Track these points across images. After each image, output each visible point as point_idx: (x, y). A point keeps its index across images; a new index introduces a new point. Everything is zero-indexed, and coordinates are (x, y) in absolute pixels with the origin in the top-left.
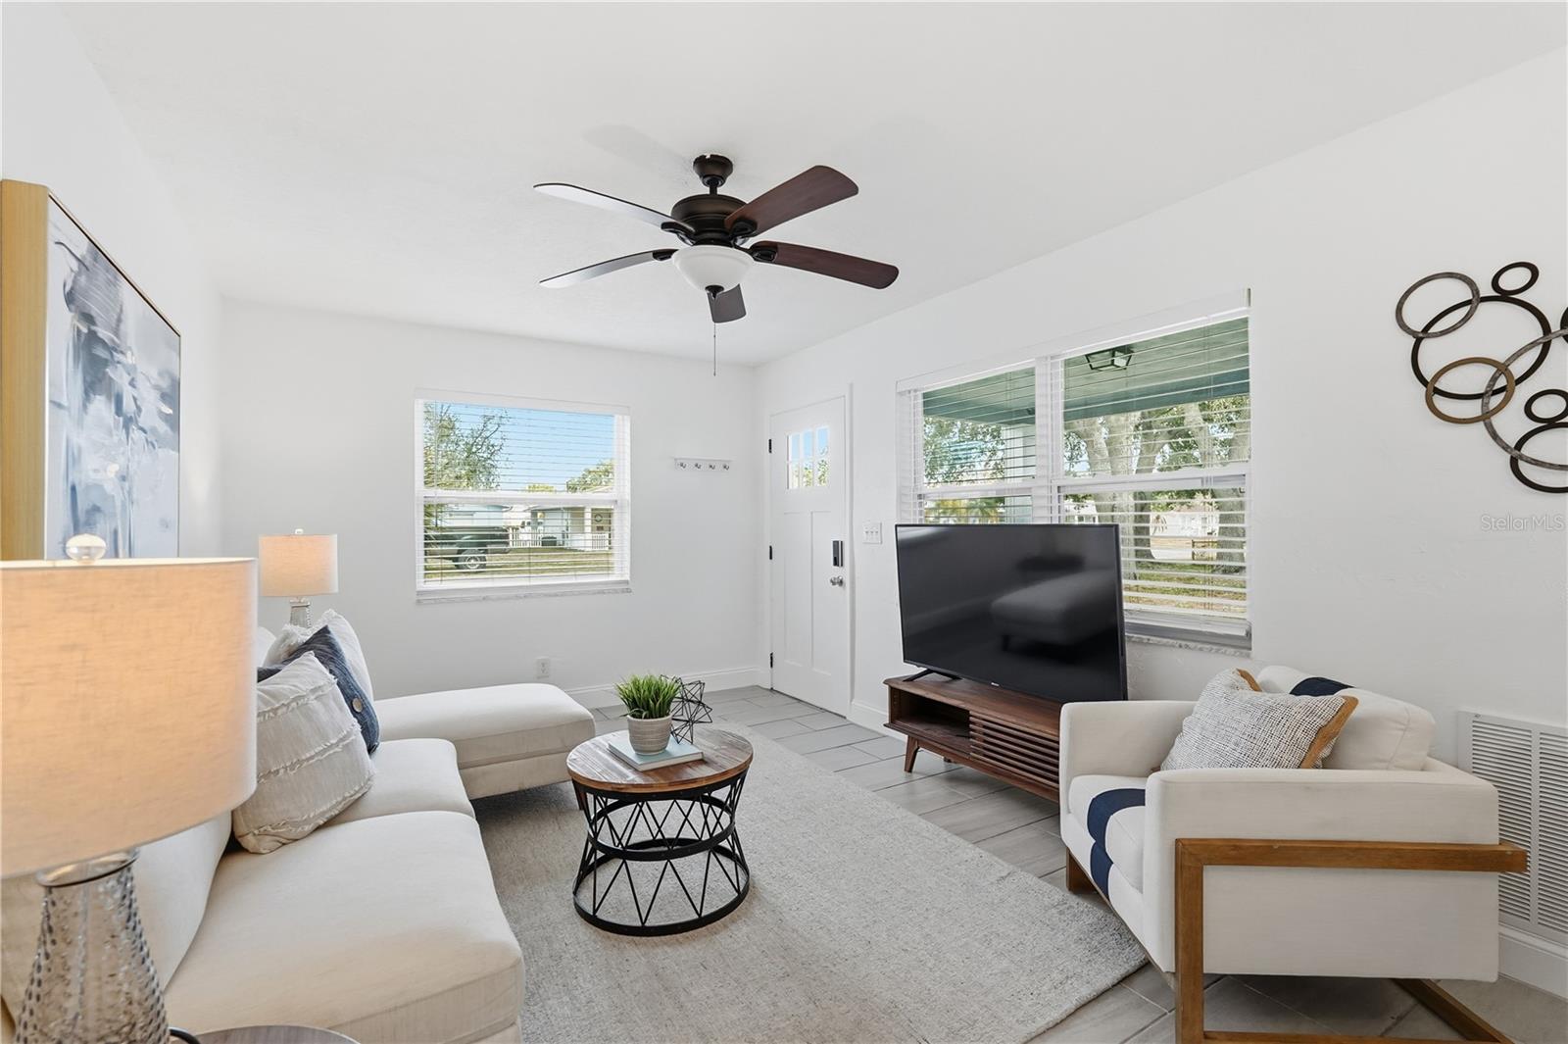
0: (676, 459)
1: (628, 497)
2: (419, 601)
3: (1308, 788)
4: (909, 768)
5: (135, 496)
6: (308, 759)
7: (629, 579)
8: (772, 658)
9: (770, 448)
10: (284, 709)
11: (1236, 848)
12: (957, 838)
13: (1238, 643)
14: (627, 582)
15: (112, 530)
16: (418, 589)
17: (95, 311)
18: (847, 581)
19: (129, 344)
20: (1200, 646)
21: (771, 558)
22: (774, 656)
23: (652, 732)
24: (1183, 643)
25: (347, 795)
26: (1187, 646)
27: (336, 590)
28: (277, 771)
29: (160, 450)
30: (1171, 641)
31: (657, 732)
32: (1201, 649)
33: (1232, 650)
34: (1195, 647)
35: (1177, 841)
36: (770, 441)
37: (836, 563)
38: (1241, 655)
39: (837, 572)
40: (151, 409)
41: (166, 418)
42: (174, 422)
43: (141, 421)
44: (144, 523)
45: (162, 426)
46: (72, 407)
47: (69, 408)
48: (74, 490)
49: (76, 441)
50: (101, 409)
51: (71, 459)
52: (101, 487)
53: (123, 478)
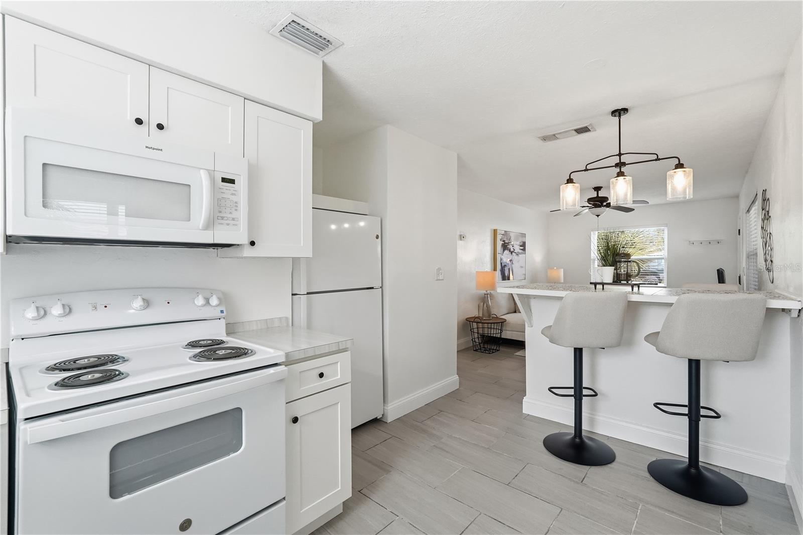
19: (512, 240)
29: (520, 255)
40: (517, 249)
41: (522, 249)
42: (524, 250)
43: (515, 251)
44: (516, 267)
45: (521, 251)
48: (501, 263)
49: (502, 257)
50: (506, 252)
51: (501, 259)
52: (506, 262)
53: (511, 261)
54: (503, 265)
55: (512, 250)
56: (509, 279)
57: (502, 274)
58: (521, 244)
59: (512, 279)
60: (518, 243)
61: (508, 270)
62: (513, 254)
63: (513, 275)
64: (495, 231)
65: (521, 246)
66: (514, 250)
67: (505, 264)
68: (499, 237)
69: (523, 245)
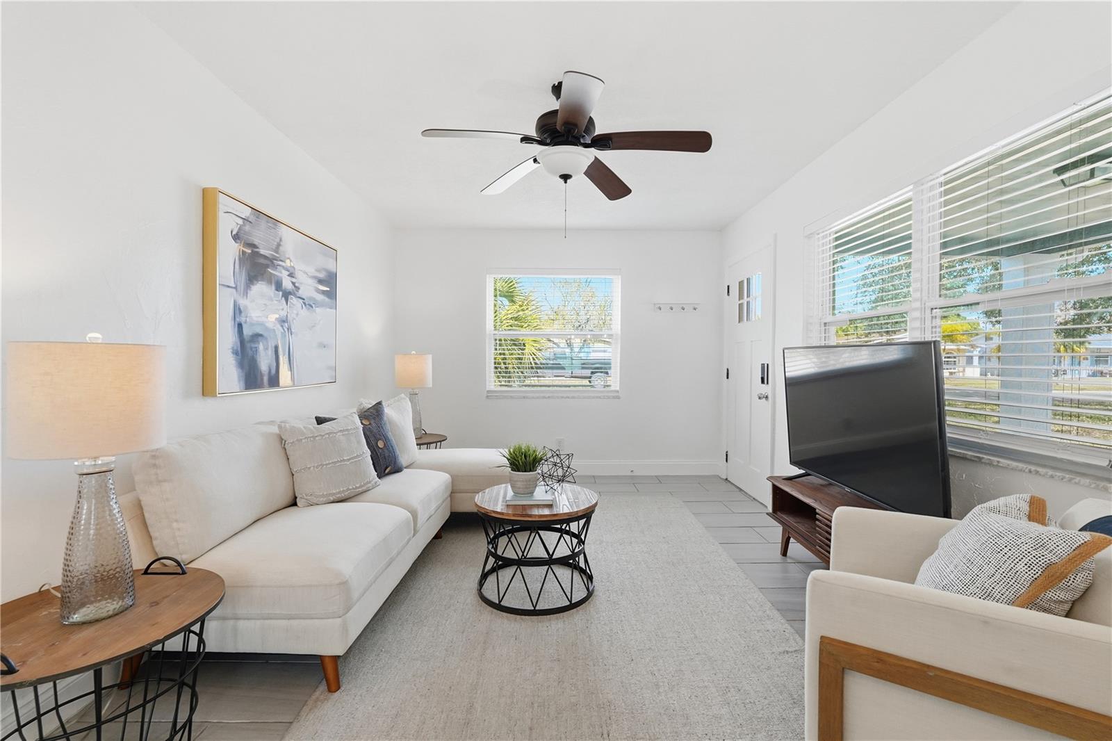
0: (655, 304)
1: (619, 333)
2: (487, 396)
3: (986, 623)
4: (784, 553)
5: (293, 331)
6: (326, 465)
7: (618, 389)
8: (727, 455)
9: (728, 292)
10: (320, 438)
11: (880, 661)
12: (776, 612)
13: (1100, 473)
14: (618, 392)
15: (273, 345)
16: (487, 389)
17: (256, 242)
18: (770, 397)
19: (287, 256)
20: (1050, 472)
21: (728, 378)
22: (728, 453)
23: (520, 481)
24: (1033, 468)
25: (350, 487)
26: (1037, 472)
27: (431, 386)
28: (309, 468)
29: (317, 309)
30: (1021, 465)
31: (523, 481)
32: (1052, 477)
33: (1087, 481)
34: (1046, 474)
35: (822, 637)
36: (728, 286)
37: (763, 382)
38: (1097, 487)
39: (764, 389)
40: (309, 288)
41: (324, 292)
42: (332, 294)
43: (301, 293)
44: (302, 343)
45: (320, 297)
46: (238, 287)
47: (236, 288)
48: (240, 326)
49: (243, 302)
50: (260, 288)
51: (238, 310)
52: (262, 324)
53: (283, 321)
54: (247, 332)
55: (287, 284)
56: (274, 381)
57: (241, 365)
58: (322, 275)
59: (289, 382)
60: (311, 271)
61: (271, 352)
62: (293, 300)
63: (291, 369)
64: (208, 199)
65: (321, 282)
66: (298, 288)
67: (259, 330)
68: (226, 225)
69: (329, 281)
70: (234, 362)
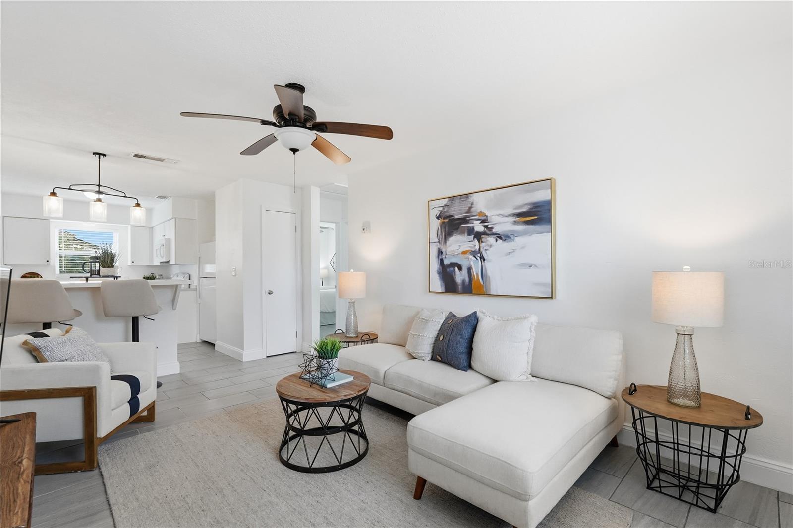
46: (440, 242)
47: (439, 242)
48: (442, 261)
49: (444, 247)
54: (447, 262)
61: (464, 272)
70: (438, 277)
